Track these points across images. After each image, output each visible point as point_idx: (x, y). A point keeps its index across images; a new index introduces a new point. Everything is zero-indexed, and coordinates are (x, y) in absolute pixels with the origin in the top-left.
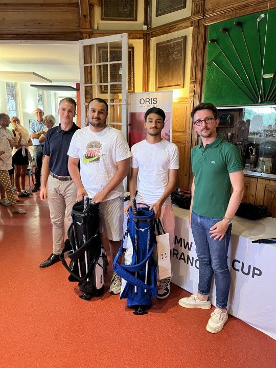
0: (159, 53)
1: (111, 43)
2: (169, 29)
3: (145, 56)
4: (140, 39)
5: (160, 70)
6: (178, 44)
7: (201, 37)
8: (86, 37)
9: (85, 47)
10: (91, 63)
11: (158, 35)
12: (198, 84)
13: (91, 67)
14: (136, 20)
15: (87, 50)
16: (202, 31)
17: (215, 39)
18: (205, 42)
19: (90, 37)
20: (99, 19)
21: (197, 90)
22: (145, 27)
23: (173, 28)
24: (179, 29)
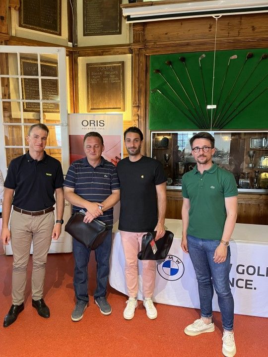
0: (91, 73)
2: (103, 52)
5: (93, 91)
6: (114, 68)
7: (143, 65)
8: (2, 42)
10: (8, 74)
11: (88, 55)
12: (142, 108)
13: (8, 79)
14: (60, 34)
16: (143, 59)
17: (159, 69)
19: (6, 44)
20: (17, 26)
21: (142, 113)
22: (70, 44)
23: (108, 51)
24: (115, 54)
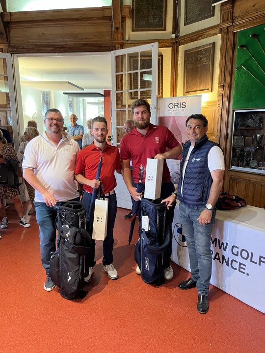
0: (187, 60)
1: (141, 53)
2: (198, 37)
3: (173, 63)
4: (168, 47)
5: (188, 76)
6: (206, 50)
7: (230, 43)
8: (118, 47)
9: (117, 57)
10: (122, 71)
11: (187, 42)
12: (227, 87)
13: (122, 75)
14: (165, 30)
15: (119, 60)
16: (231, 37)
17: (244, 44)
18: (234, 48)
19: (122, 48)
20: (131, 31)
21: (226, 93)
22: (174, 36)
23: (202, 35)
24: (207, 36)
